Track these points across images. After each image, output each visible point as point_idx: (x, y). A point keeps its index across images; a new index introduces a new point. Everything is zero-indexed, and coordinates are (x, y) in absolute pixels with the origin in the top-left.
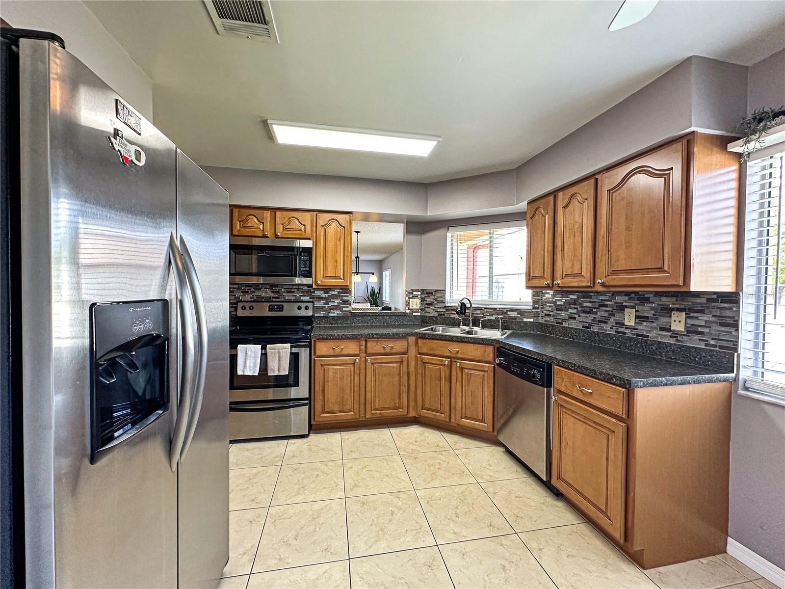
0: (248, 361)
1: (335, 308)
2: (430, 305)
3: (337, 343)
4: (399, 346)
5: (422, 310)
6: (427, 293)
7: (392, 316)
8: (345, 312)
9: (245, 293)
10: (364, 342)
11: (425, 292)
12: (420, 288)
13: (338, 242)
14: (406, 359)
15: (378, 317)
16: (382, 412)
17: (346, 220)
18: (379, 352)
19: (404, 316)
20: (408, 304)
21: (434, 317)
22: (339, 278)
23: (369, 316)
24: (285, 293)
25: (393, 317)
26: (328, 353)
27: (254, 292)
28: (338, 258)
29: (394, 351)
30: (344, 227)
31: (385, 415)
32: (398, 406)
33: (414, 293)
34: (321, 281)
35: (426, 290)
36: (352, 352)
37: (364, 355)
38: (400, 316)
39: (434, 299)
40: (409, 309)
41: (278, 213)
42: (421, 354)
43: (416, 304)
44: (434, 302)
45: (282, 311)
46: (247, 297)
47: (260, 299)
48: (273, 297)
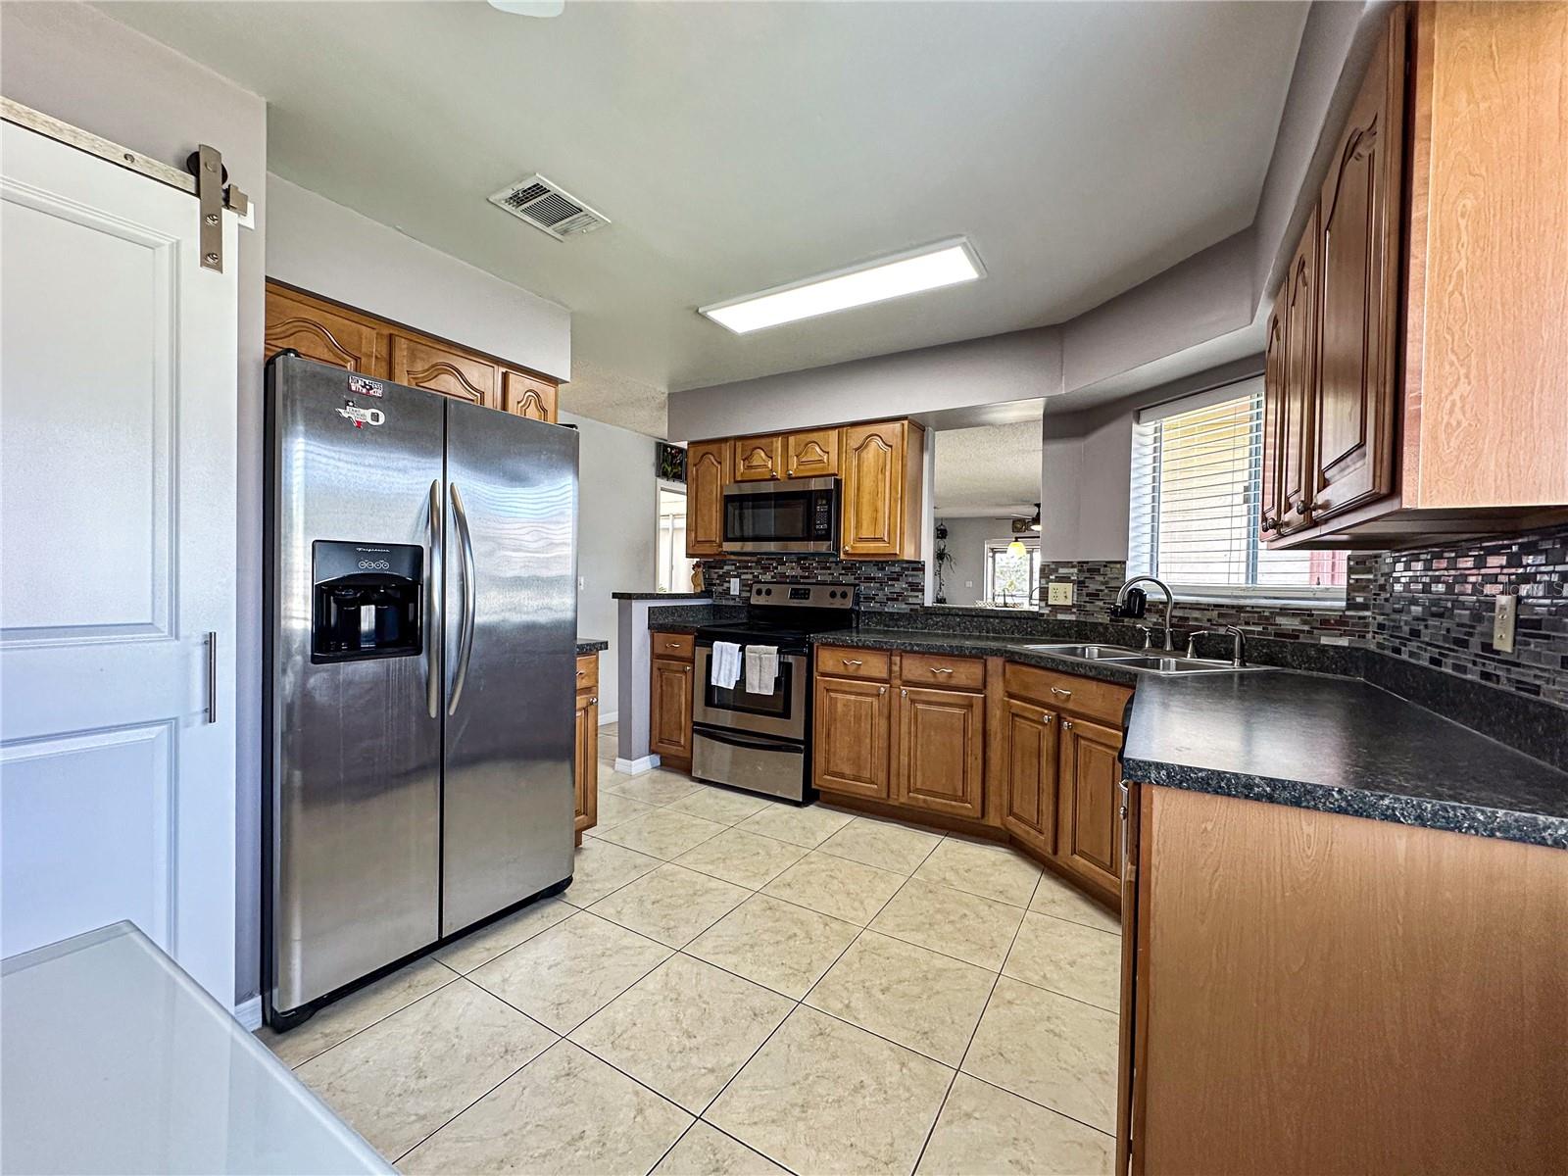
0: (723, 667)
1: (896, 598)
2: (1094, 596)
3: (852, 654)
4: (966, 673)
5: (1080, 608)
6: (1089, 570)
7: (1007, 618)
8: (912, 607)
9: (766, 569)
10: (898, 658)
11: (1085, 567)
12: (1075, 559)
13: (880, 476)
14: (980, 702)
15: (976, 619)
16: (928, 798)
17: (893, 432)
18: (923, 679)
19: (1036, 619)
20: (1044, 594)
21: (1101, 624)
22: (881, 540)
23: (957, 615)
24: (817, 569)
25: (1009, 621)
26: (836, 671)
27: (777, 568)
28: (880, 504)
29: (953, 682)
30: (891, 446)
31: (934, 806)
32: (961, 794)
33: (1061, 571)
34: (852, 547)
35: (1087, 562)
36: (876, 674)
37: (897, 682)
38: (1024, 618)
39: (1103, 583)
40: (1047, 605)
41: (792, 439)
42: (1011, 696)
43: (1063, 594)
44: (1101, 591)
45: (808, 598)
46: (768, 577)
47: (783, 580)
48: (802, 577)
